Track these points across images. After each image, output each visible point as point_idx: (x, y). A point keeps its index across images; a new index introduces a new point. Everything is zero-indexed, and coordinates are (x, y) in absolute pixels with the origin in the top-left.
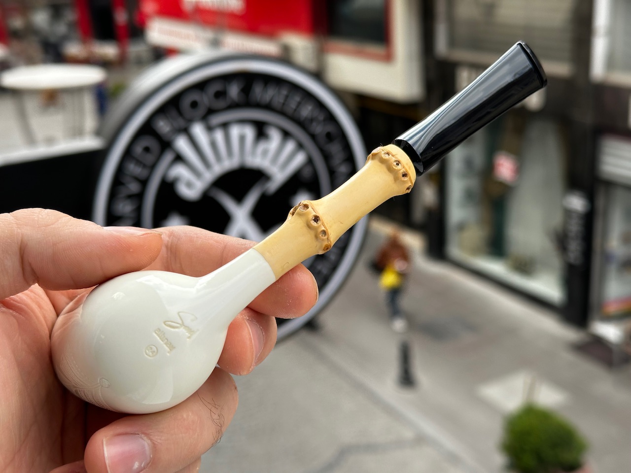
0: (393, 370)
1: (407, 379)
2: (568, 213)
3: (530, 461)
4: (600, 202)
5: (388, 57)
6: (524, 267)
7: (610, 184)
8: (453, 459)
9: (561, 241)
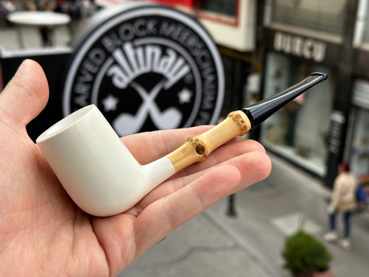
0: (224, 207)
1: (231, 212)
2: (333, 123)
3: (298, 263)
4: (352, 118)
5: (236, 25)
6: (304, 153)
7: (358, 108)
8: (254, 259)
9: (327, 139)
